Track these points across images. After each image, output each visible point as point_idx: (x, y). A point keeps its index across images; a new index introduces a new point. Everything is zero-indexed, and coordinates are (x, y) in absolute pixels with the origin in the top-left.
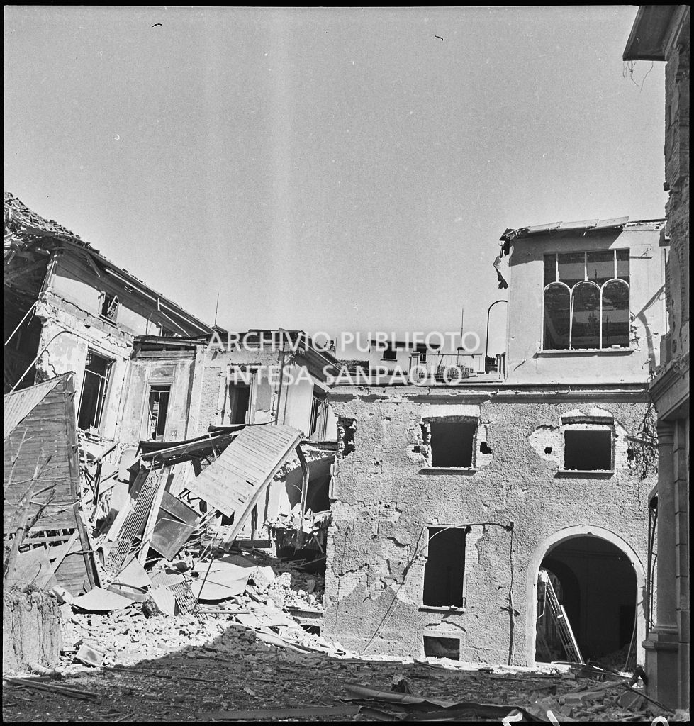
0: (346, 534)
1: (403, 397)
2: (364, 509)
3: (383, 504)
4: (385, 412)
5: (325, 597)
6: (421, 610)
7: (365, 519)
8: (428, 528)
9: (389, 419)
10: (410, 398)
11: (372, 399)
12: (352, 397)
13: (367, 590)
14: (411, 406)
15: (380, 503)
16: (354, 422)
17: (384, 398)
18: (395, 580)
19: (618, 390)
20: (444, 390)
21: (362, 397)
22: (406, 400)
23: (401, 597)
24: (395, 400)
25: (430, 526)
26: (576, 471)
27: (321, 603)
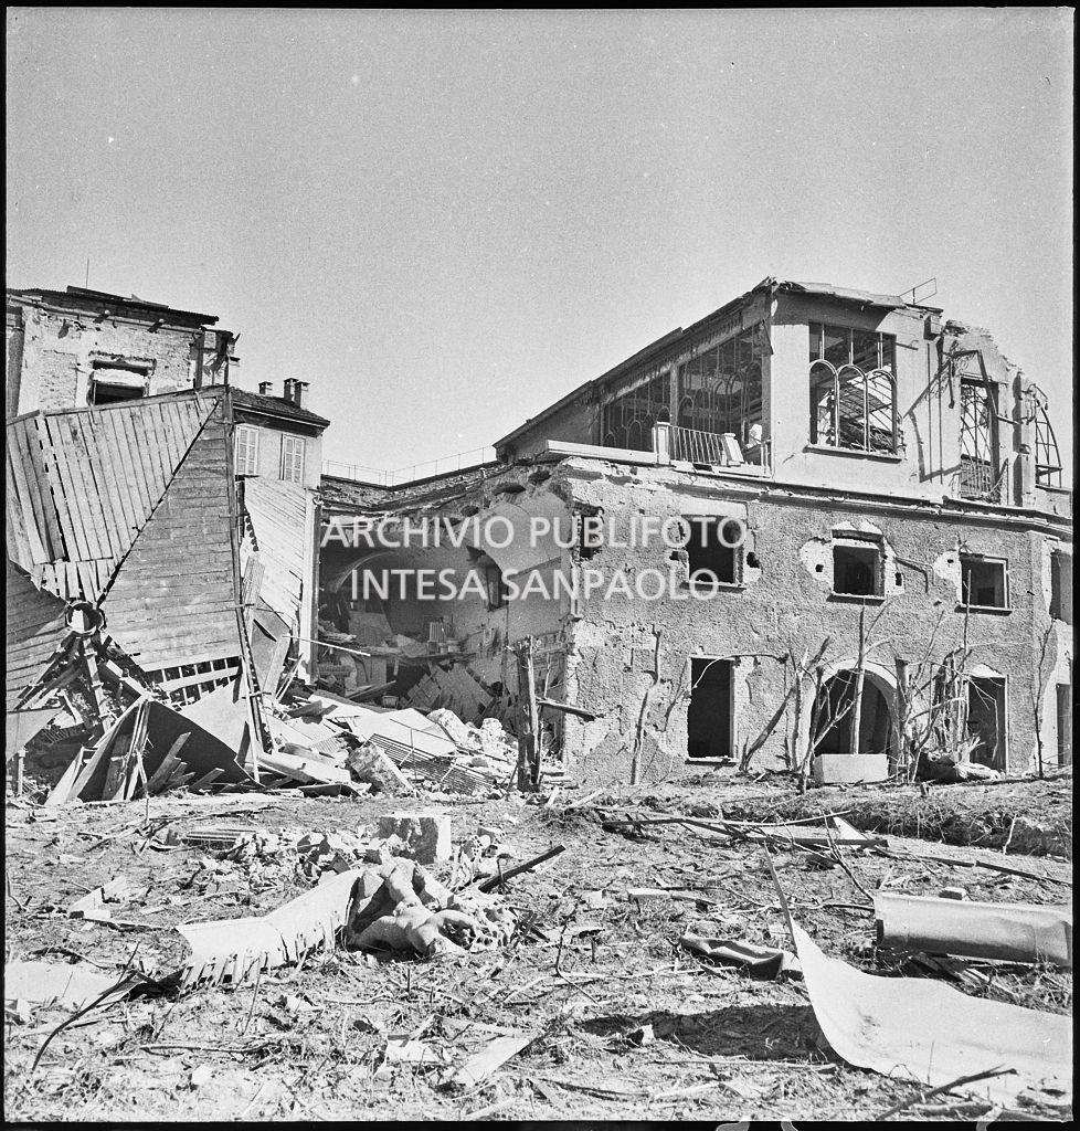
0: (594, 665)
1: (659, 483)
2: (614, 633)
3: (636, 627)
4: (638, 502)
5: (567, 752)
6: (688, 762)
7: (615, 646)
8: (692, 659)
9: (642, 511)
10: (667, 485)
11: (622, 481)
12: (598, 476)
13: (622, 740)
14: (670, 498)
15: (633, 625)
16: (600, 512)
17: (637, 482)
18: (655, 726)
19: (890, 505)
20: (707, 480)
21: (610, 478)
22: (663, 488)
23: (664, 747)
24: (651, 487)
25: (694, 656)
26: (849, 595)
27: (560, 759)
